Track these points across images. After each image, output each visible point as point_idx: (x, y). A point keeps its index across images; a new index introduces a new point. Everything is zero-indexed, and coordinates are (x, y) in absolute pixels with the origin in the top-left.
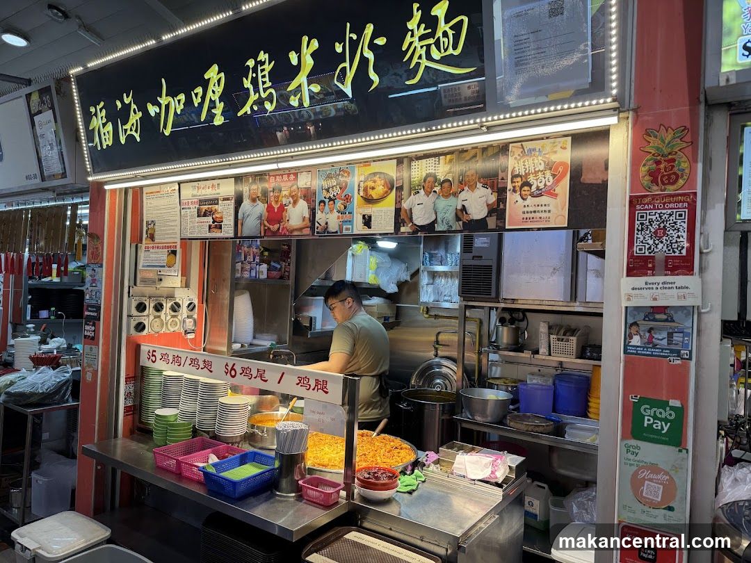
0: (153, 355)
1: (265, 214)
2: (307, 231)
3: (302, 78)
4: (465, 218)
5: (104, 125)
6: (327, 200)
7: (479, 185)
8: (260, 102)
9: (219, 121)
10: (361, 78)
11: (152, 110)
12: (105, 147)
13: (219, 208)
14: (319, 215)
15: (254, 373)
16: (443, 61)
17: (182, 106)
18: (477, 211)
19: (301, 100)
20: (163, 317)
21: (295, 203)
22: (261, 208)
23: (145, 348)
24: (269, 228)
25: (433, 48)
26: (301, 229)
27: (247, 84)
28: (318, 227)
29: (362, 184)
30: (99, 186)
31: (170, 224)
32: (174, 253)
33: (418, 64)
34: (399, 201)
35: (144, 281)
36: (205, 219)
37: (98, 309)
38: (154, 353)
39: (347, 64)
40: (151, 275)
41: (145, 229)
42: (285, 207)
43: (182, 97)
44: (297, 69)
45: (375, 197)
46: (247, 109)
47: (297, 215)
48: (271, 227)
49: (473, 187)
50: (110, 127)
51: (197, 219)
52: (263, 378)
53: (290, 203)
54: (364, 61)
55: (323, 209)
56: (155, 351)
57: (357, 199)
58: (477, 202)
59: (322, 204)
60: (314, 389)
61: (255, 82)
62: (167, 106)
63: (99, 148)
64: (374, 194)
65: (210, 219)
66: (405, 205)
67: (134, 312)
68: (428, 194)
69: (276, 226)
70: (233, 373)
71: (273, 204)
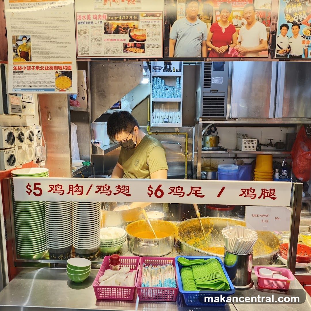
0: (35, 188)
1: (208, 35)
2: (265, 54)
13: (140, 24)
14: (280, 39)
20: (24, 147)
21: (250, 24)
24: (213, 50)
26: (257, 52)
28: (278, 51)
31: (59, 40)
35: (14, 108)
36: (118, 37)
38: (37, 186)
41: (11, 45)
42: (237, 29)
48: (217, 48)
51: (105, 37)
52: (197, 194)
53: (242, 24)
55: (286, 33)
56: (39, 184)
59: (284, 28)
60: (259, 198)
65: (125, 38)
67: (6, 145)
69: (224, 48)
70: (159, 193)
71: (220, 24)
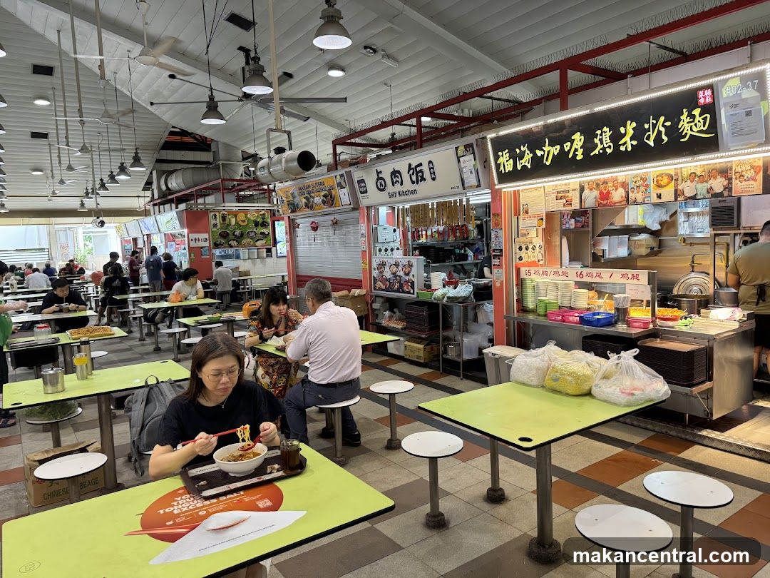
0: (529, 272)
1: (598, 196)
2: (625, 203)
3: (627, 139)
4: (712, 192)
5: (507, 161)
6: (635, 187)
7: (718, 177)
8: (604, 149)
9: (580, 157)
10: (658, 139)
11: (539, 153)
12: (507, 171)
13: (570, 194)
14: (631, 195)
15: (594, 275)
16: (698, 132)
17: (558, 151)
18: (718, 189)
19: (626, 148)
20: (529, 253)
21: (616, 189)
22: (596, 193)
23: (523, 270)
25: (694, 127)
26: (620, 202)
27: (597, 141)
28: (630, 201)
29: (655, 179)
30: (501, 189)
31: (538, 205)
32: (542, 219)
33: (686, 134)
34: (676, 185)
35: (522, 235)
36: (561, 201)
37: (501, 250)
39: (651, 133)
40: (524, 232)
41: (521, 208)
42: (611, 192)
43: (558, 147)
44: (625, 135)
45: (663, 184)
46: (596, 152)
47: (617, 195)
48: (602, 202)
49: (715, 178)
50: (511, 161)
51: (556, 201)
52: (599, 277)
53: (613, 190)
54: (660, 132)
55: (633, 192)
56: (530, 270)
57: (652, 186)
58: (718, 184)
59: (632, 189)
60: (631, 279)
61: (601, 140)
62: (549, 152)
63: (503, 172)
64: (662, 183)
65: (564, 201)
66: (680, 188)
67: (518, 251)
68: (692, 182)
69: (605, 202)
70: (581, 276)
71: (603, 190)
